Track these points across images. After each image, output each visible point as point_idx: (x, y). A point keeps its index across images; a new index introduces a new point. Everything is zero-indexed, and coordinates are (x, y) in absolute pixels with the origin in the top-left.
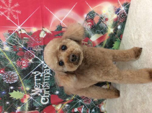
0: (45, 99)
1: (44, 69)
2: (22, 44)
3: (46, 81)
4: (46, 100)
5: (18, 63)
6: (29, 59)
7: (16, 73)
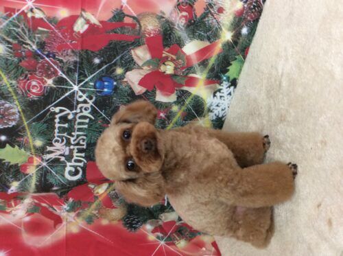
0: (73, 170)
1: (78, 103)
2: (34, 42)
3: (79, 130)
4: (76, 173)
5: (22, 84)
6: (45, 79)
7: (15, 106)
